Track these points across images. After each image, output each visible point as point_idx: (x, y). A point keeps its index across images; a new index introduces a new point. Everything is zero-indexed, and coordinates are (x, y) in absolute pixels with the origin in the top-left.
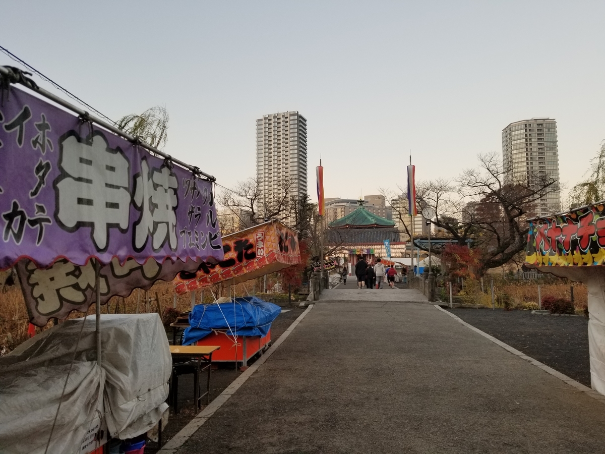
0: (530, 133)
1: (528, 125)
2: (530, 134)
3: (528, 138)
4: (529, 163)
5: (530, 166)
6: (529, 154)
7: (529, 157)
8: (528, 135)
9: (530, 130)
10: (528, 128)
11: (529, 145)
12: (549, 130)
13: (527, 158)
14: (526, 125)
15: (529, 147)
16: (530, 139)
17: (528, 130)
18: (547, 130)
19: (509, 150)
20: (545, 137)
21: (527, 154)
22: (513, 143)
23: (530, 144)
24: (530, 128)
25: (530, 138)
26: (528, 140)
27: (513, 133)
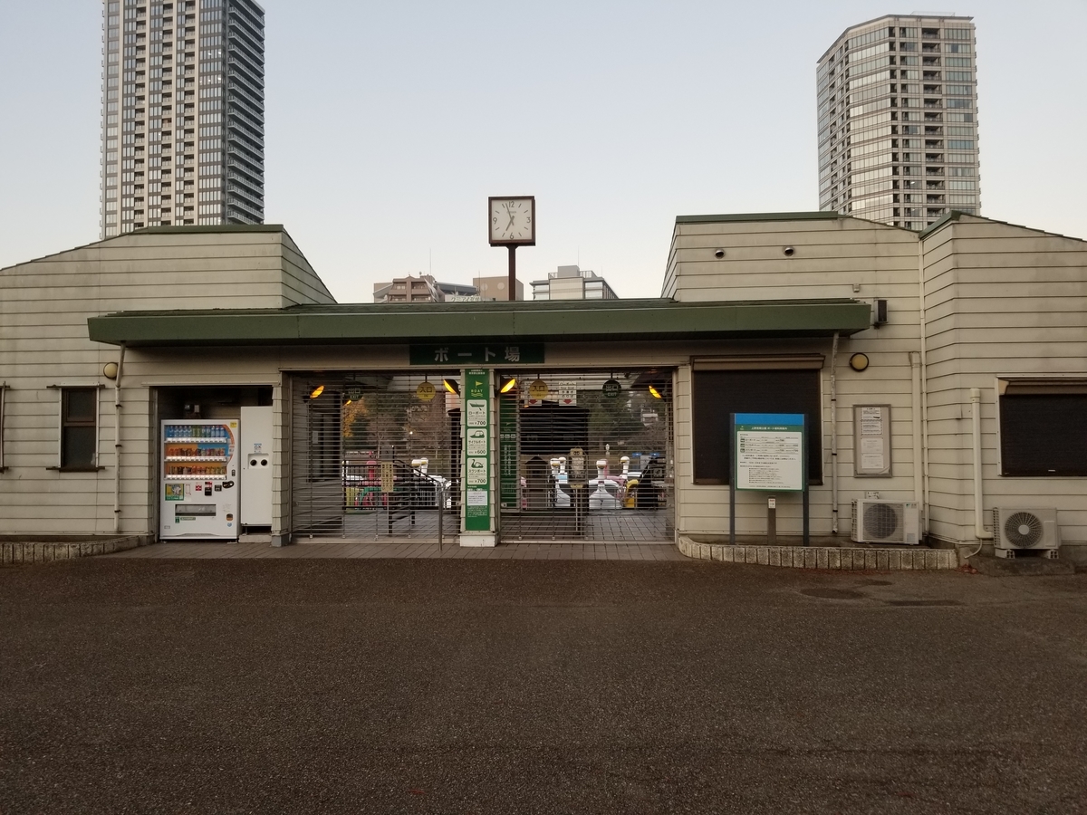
0: (903, 54)
1: (897, 31)
2: (903, 59)
3: (896, 68)
4: (900, 143)
5: (901, 151)
6: (899, 115)
7: (900, 123)
8: (898, 60)
9: (902, 45)
10: (898, 40)
11: (899, 88)
12: (955, 49)
13: (894, 128)
14: (891, 30)
15: (899, 95)
16: (904, 73)
17: (897, 46)
18: (948, 49)
19: (839, 109)
20: (942, 68)
21: (894, 116)
22: (853, 85)
23: (904, 87)
24: (903, 40)
25: (904, 68)
26: (898, 73)
27: (854, 57)
